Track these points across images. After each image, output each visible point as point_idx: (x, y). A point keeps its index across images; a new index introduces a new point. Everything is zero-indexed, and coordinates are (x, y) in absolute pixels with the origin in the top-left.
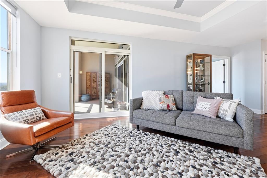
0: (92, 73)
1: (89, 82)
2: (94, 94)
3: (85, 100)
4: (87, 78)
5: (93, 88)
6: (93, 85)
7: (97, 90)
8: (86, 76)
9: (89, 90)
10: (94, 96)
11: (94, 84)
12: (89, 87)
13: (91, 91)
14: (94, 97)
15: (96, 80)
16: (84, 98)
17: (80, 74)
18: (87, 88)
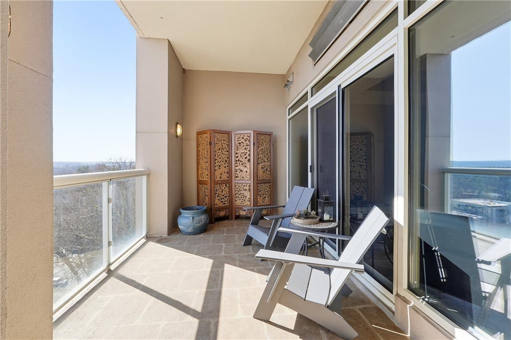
0: (215, 131)
1: (204, 164)
2: (221, 205)
3: (190, 230)
4: (198, 151)
5: (216, 183)
6: (218, 173)
7: (230, 189)
8: (198, 145)
9: (206, 189)
10: (220, 209)
11: (223, 169)
12: (206, 178)
13: (213, 193)
14: (222, 214)
15: (229, 157)
16: (186, 221)
17: (177, 136)
18: (199, 182)
